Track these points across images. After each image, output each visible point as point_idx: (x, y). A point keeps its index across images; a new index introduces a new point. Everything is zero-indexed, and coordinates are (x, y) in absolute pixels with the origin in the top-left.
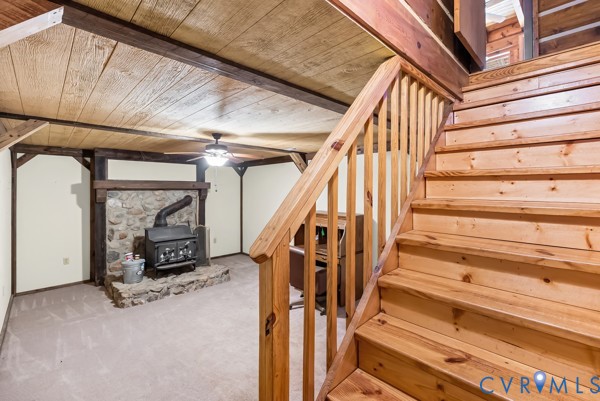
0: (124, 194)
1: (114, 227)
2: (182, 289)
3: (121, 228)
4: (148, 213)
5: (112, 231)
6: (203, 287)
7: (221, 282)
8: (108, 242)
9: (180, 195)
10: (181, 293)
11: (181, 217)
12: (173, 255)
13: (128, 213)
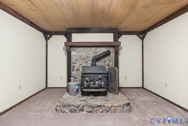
0: (78, 49)
1: (75, 65)
2: (93, 109)
3: (77, 65)
4: (89, 59)
5: (74, 67)
6: (108, 111)
7: (123, 112)
8: (72, 72)
9: (104, 50)
10: (91, 112)
11: (105, 62)
12: (92, 83)
13: (80, 59)
